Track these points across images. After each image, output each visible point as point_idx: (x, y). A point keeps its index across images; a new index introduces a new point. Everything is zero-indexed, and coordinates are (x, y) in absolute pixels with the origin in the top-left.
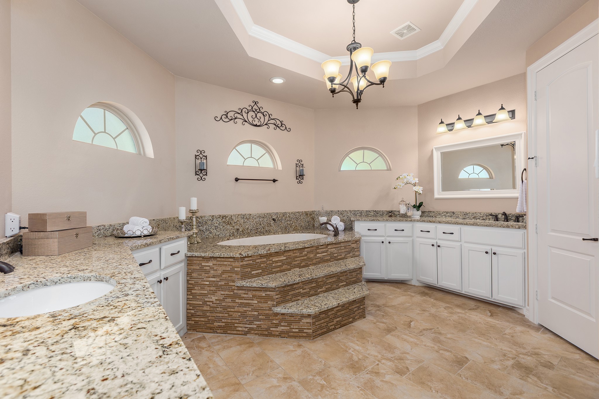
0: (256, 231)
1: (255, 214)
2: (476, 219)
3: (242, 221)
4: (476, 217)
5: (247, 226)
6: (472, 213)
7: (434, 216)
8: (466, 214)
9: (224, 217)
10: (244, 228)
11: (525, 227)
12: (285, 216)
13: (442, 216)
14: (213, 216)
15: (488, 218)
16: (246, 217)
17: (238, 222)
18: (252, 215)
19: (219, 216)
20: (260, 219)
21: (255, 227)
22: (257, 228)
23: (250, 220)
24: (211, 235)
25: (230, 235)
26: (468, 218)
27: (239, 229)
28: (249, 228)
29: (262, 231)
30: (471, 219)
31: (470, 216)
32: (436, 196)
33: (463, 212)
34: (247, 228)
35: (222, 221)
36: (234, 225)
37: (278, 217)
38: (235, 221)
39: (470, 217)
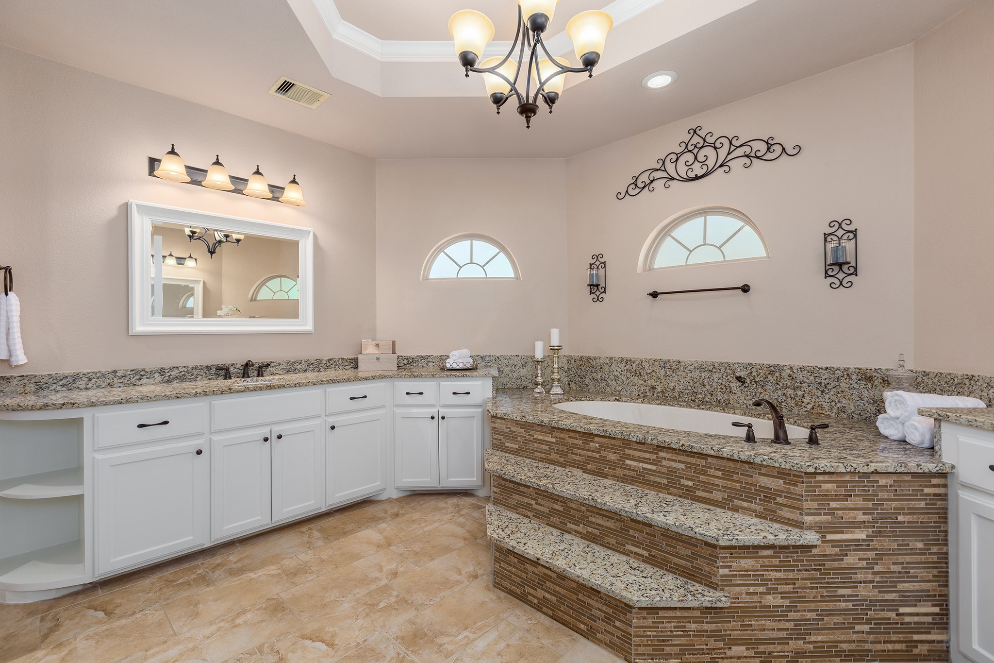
0: (693, 398)
1: (689, 363)
3: (662, 372)
5: (673, 384)
9: (628, 361)
10: (666, 386)
12: (777, 374)
14: (611, 358)
16: (670, 367)
17: (653, 374)
18: (683, 364)
19: (620, 359)
20: (703, 374)
21: (689, 388)
22: (696, 391)
23: (679, 373)
24: (608, 389)
25: (639, 395)
27: (657, 387)
28: (677, 389)
29: (707, 399)
34: (672, 388)
35: (625, 368)
36: (646, 377)
37: (754, 374)
38: (649, 371)
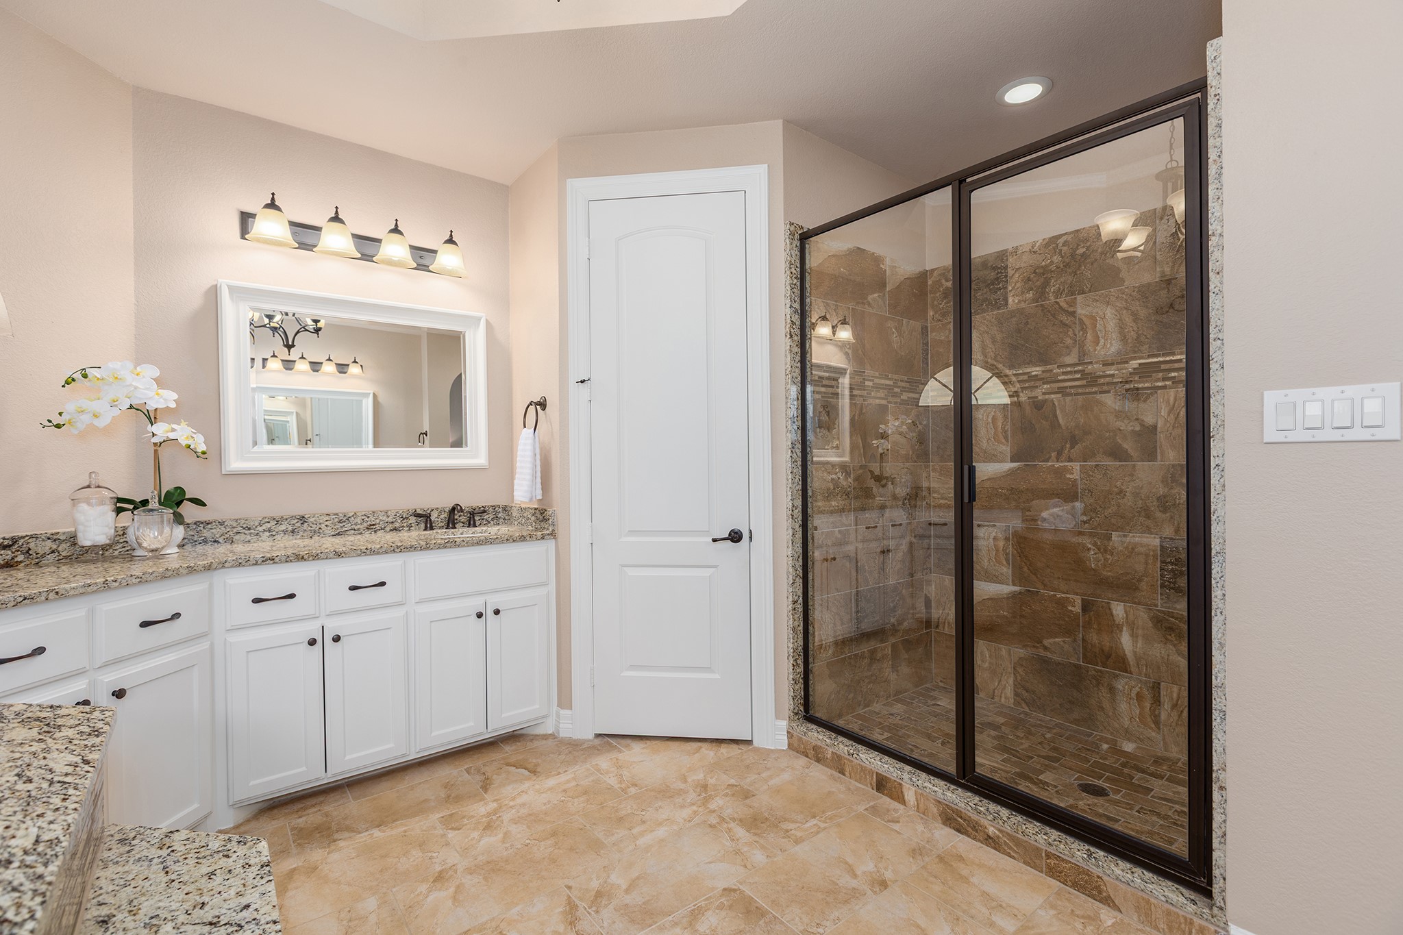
2: (375, 532)
4: (373, 525)
6: (363, 513)
7: (221, 540)
8: (344, 519)
11: (553, 535)
13: (257, 534)
15: (405, 525)
26: (352, 530)
30: (361, 534)
31: (356, 524)
32: (235, 463)
33: (335, 515)
39: (359, 526)
